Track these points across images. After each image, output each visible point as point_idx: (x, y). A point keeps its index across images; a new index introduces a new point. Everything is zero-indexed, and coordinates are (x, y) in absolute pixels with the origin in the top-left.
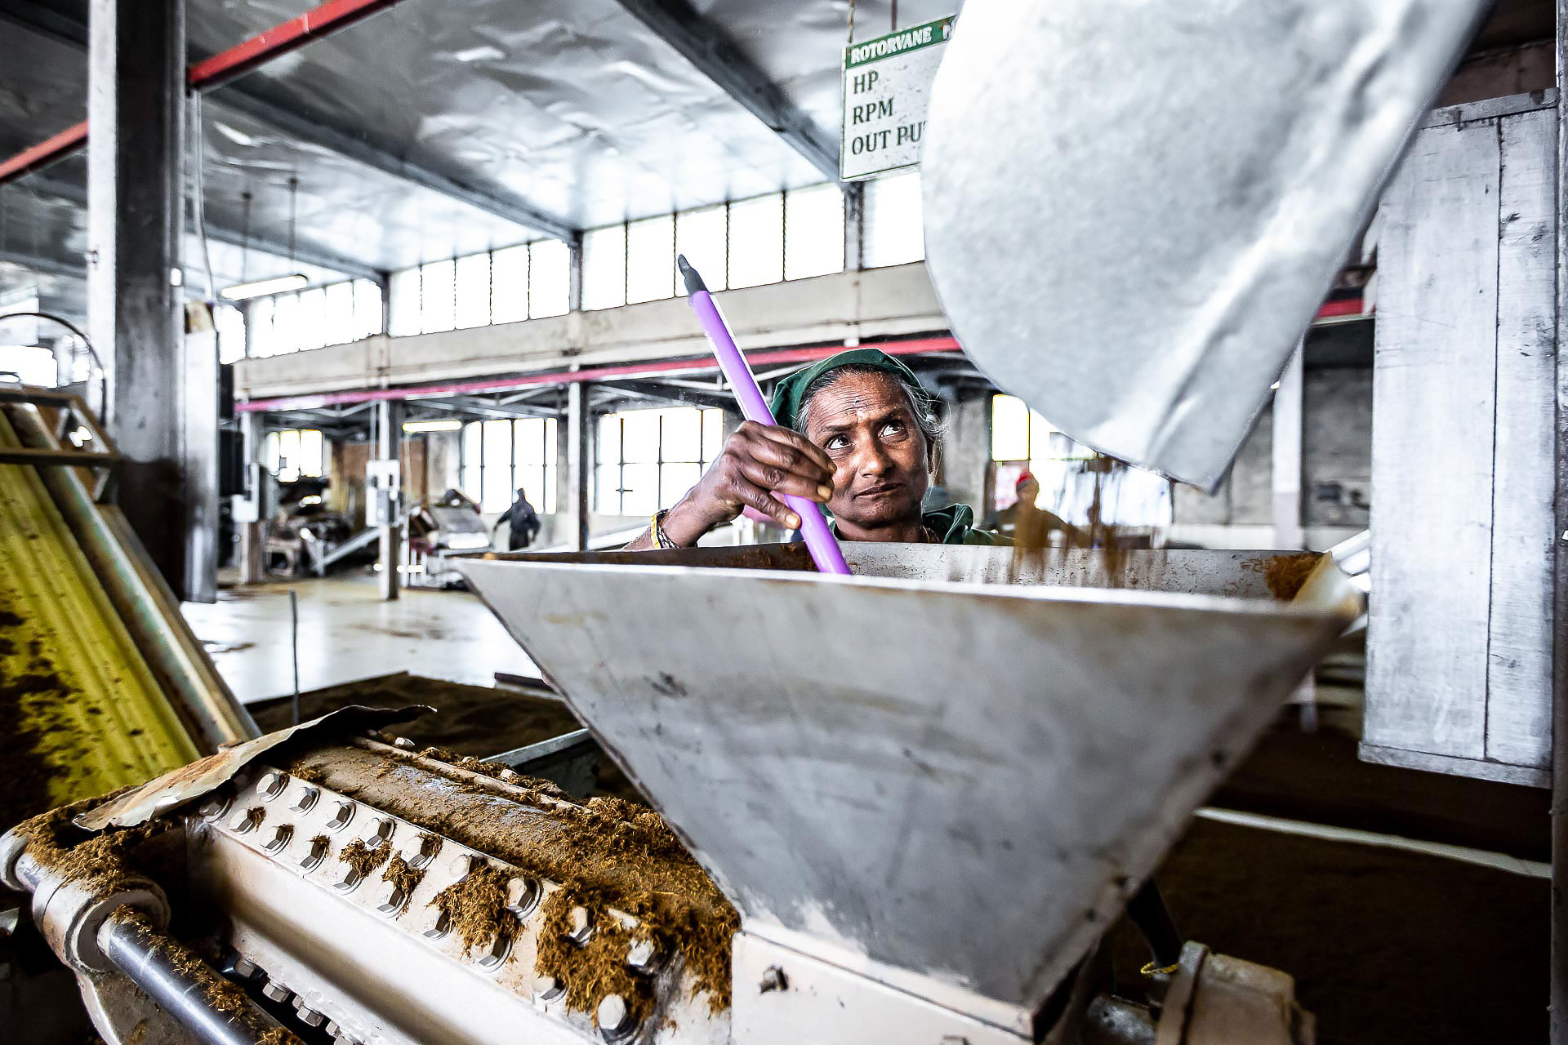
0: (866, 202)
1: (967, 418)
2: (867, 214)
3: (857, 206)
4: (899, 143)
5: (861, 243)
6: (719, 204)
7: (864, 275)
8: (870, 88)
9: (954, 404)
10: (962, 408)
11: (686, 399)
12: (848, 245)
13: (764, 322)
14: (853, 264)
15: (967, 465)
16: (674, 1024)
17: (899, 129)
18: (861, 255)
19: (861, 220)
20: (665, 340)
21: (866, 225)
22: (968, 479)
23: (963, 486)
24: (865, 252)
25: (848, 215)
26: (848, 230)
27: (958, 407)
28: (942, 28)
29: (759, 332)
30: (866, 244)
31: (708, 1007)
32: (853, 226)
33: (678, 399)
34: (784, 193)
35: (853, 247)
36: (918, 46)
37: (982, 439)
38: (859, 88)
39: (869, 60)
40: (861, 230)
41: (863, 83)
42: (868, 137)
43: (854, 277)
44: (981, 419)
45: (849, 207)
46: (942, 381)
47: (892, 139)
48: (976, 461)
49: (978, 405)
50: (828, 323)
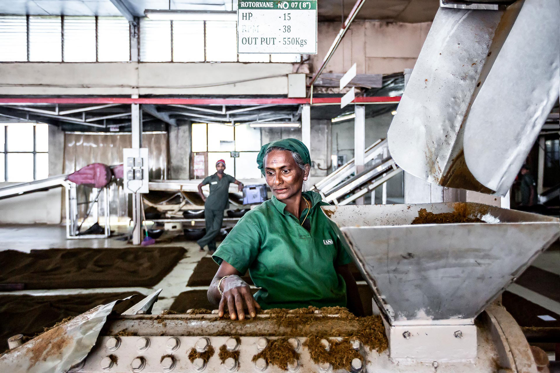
0: (141, 30)
1: (181, 133)
2: (141, 36)
3: (136, 31)
4: (262, 44)
5: (139, 49)
6: (57, 16)
7: (140, 64)
8: (249, 19)
9: (175, 127)
10: (179, 129)
11: (30, 119)
12: (132, 50)
13: (86, 82)
14: (135, 58)
15: (181, 154)
16: (369, 361)
17: (262, 38)
18: (139, 55)
19: (139, 38)
20: (22, 85)
21: (141, 41)
22: (182, 160)
23: (180, 164)
24: (141, 54)
25: (132, 34)
26: (132, 42)
27: (176, 128)
28: (277, 4)
29: (83, 86)
30: (141, 50)
31: (378, 353)
32: (134, 41)
33: (25, 118)
34: (97, 17)
35: (135, 51)
36: (268, 8)
37: (188, 143)
38: (245, 18)
39: (248, 8)
40: (139, 43)
41: (246, 16)
42: (249, 38)
43: (137, 65)
44: (187, 134)
45: (133, 31)
46: (171, 116)
47: (259, 41)
48: (186, 152)
49: (185, 128)
50: (122, 86)
